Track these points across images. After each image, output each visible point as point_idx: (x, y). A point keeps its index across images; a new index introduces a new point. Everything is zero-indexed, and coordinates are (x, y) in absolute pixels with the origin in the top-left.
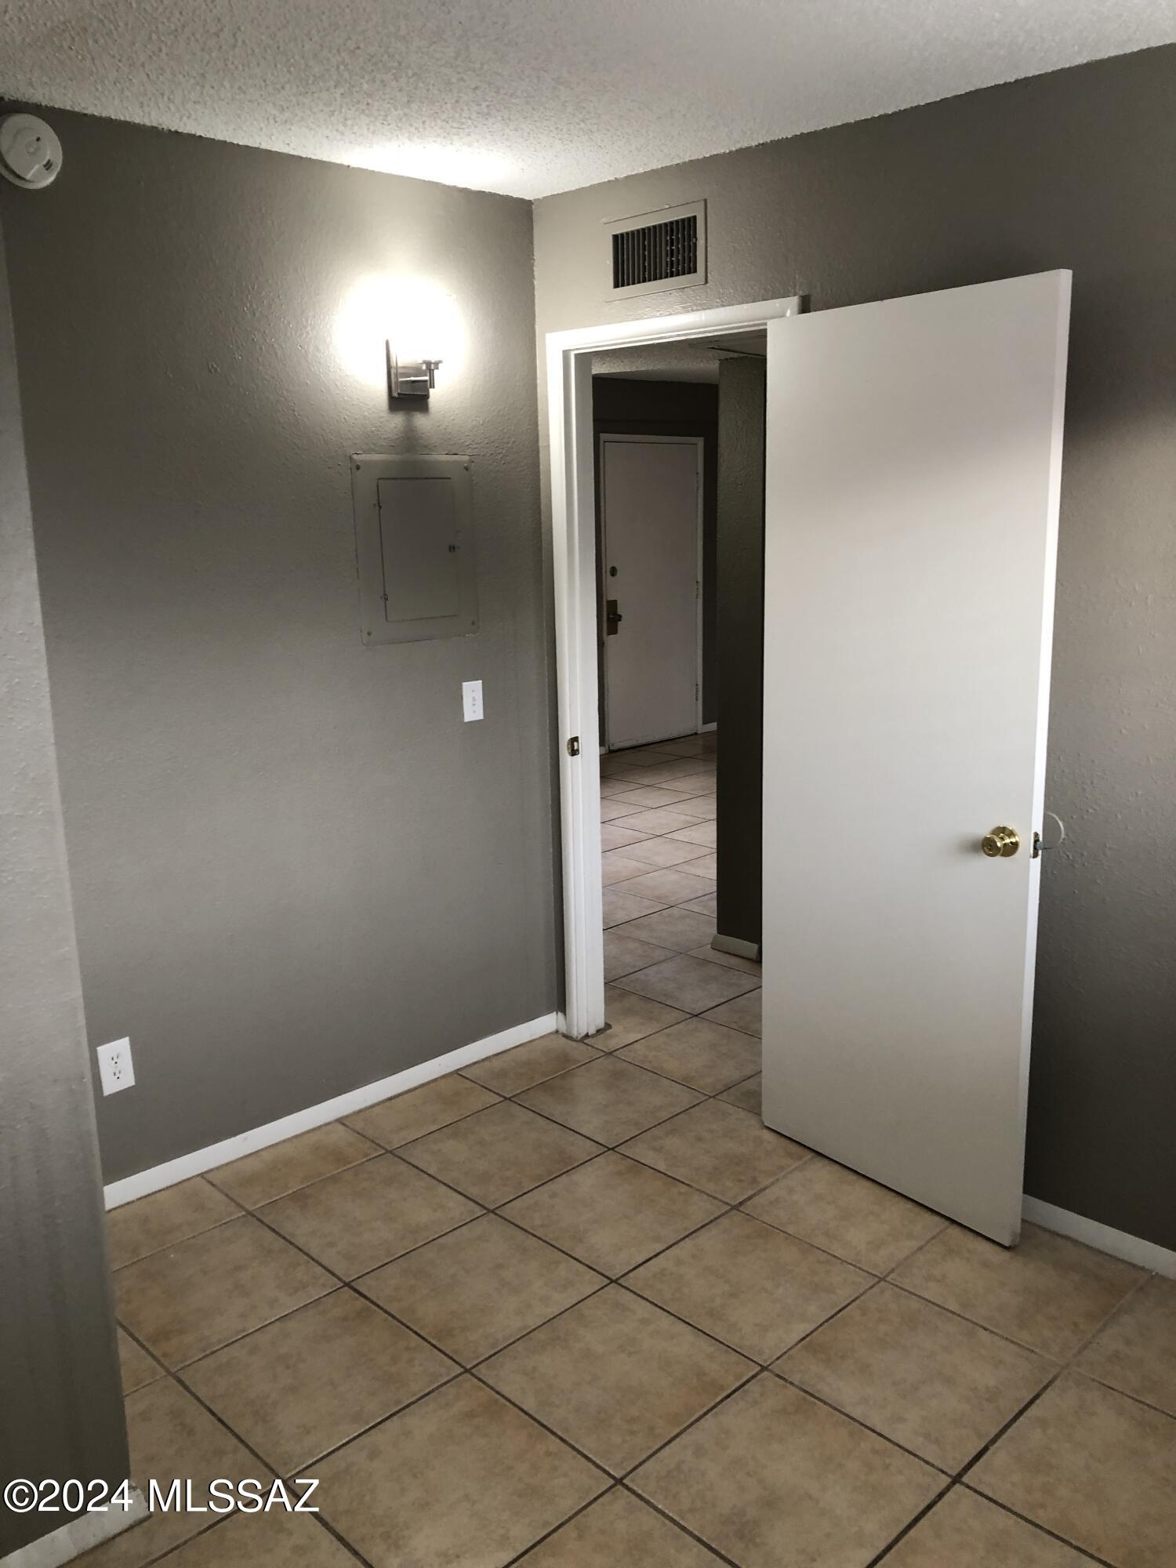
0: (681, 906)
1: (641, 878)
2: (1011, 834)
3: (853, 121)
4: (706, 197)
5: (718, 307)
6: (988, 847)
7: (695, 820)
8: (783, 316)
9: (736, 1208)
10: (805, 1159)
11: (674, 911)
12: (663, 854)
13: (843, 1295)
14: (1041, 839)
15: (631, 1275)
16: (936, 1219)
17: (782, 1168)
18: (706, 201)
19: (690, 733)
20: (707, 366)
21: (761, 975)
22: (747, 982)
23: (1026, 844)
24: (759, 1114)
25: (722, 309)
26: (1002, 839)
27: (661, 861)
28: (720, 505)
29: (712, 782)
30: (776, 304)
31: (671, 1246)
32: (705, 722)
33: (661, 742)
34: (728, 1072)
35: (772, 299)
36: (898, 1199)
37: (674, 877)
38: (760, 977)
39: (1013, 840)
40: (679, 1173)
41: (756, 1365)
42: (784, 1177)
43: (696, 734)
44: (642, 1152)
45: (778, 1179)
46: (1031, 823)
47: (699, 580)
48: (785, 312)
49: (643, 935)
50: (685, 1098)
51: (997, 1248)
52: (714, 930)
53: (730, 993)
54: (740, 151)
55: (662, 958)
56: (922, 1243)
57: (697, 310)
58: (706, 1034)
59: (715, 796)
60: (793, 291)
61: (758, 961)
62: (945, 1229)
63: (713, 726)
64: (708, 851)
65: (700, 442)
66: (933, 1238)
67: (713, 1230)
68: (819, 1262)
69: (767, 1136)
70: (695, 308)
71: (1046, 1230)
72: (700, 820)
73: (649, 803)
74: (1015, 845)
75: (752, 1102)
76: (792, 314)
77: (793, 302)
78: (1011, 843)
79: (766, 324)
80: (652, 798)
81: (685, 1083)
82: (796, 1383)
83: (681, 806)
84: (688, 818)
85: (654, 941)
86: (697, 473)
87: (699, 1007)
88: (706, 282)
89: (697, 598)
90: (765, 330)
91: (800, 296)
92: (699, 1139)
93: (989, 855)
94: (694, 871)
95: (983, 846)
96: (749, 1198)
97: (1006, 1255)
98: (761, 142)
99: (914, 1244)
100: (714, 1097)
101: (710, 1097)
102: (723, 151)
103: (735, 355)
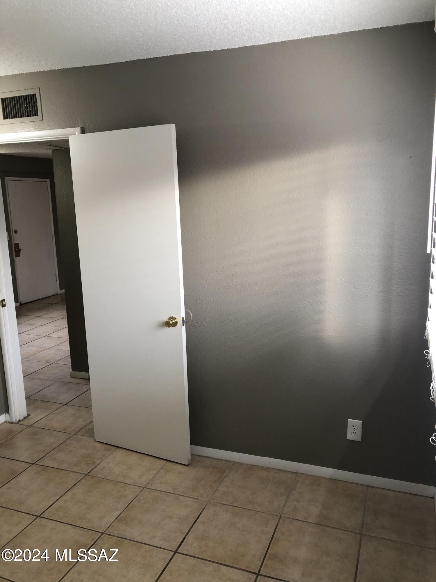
0: (57, 363)
1: (38, 354)
2: (175, 319)
3: (94, 65)
4: (39, 87)
5: (48, 130)
6: (168, 324)
7: (60, 328)
8: (75, 134)
9: (87, 475)
10: (113, 450)
11: (54, 365)
12: (47, 343)
13: (130, 497)
14: (185, 319)
15: (46, 512)
16: (162, 461)
17: (104, 456)
18: (39, 88)
19: (55, 294)
20: (47, 152)
21: (90, 384)
22: (85, 388)
23: (180, 322)
24: (94, 437)
25: (50, 130)
26: (172, 321)
27: (47, 346)
28: (57, 205)
29: (65, 312)
30: (71, 130)
31: (62, 496)
32: (60, 290)
33: (43, 298)
34: (80, 423)
35: (70, 128)
36: (148, 457)
37: (52, 352)
38: (90, 385)
39: (176, 321)
40: (63, 467)
41: (100, 533)
42: (105, 458)
43: (57, 294)
44: (47, 462)
45: (102, 460)
46: (181, 314)
47: (53, 234)
48: (76, 133)
49: (41, 376)
50: (63, 437)
51: (184, 466)
52: (71, 370)
53: (78, 394)
54: (51, 71)
55: (50, 384)
56: (158, 471)
57: (40, 130)
58: (71, 411)
59: (66, 318)
60: (78, 125)
61: (89, 379)
62: (165, 464)
63: (63, 291)
64: (64, 340)
65: (48, 181)
66: (161, 468)
67: (79, 485)
68: (121, 487)
69: (98, 444)
70: (39, 130)
71: (199, 456)
72: (62, 328)
73: (39, 323)
74: (176, 323)
75: (91, 433)
76: (78, 134)
77: (78, 130)
78: (175, 322)
79: (68, 137)
80: (41, 321)
81: (64, 431)
82: (116, 535)
83: (54, 323)
84: (56, 328)
85: (46, 378)
86: (48, 193)
87: (67, 401)
88: (43, 120)
89: (53, 241)
90: (68, 140)
91: (81, 128)
92: (71, 451)
93: (168, 327)
94: (60, 348)
95: (166, 324)
96: (92, 470)
97: (187, 468)
98: (60, 69)
99: (155, 472)
100: (75, 434)
101: (74, 435)
102: (44, 70)
103: (58, 148)
